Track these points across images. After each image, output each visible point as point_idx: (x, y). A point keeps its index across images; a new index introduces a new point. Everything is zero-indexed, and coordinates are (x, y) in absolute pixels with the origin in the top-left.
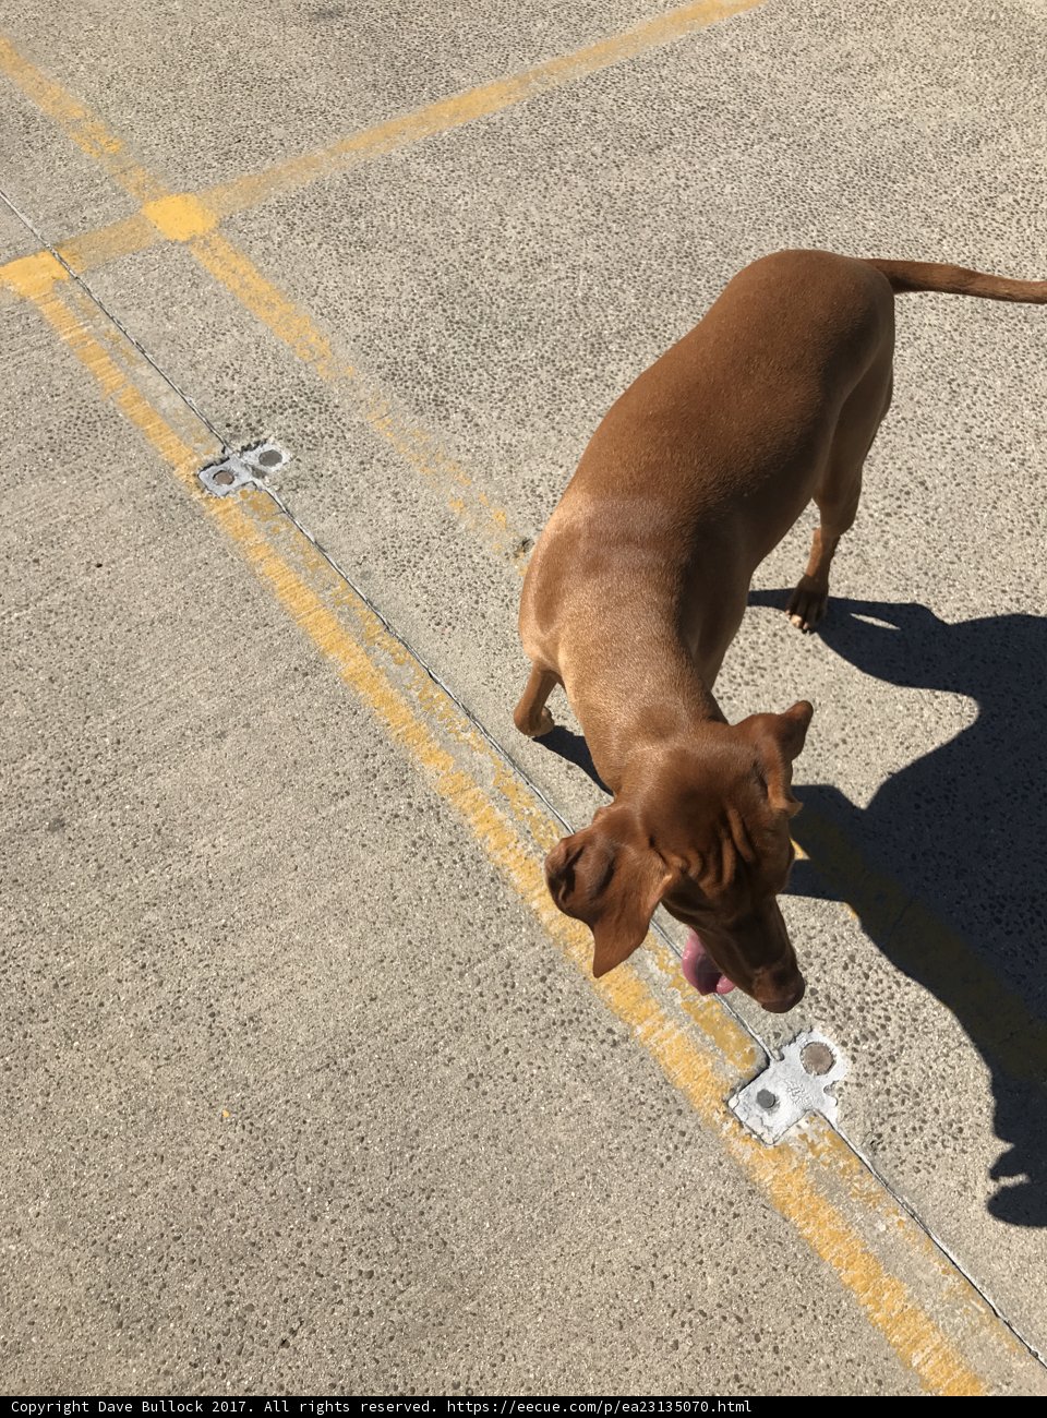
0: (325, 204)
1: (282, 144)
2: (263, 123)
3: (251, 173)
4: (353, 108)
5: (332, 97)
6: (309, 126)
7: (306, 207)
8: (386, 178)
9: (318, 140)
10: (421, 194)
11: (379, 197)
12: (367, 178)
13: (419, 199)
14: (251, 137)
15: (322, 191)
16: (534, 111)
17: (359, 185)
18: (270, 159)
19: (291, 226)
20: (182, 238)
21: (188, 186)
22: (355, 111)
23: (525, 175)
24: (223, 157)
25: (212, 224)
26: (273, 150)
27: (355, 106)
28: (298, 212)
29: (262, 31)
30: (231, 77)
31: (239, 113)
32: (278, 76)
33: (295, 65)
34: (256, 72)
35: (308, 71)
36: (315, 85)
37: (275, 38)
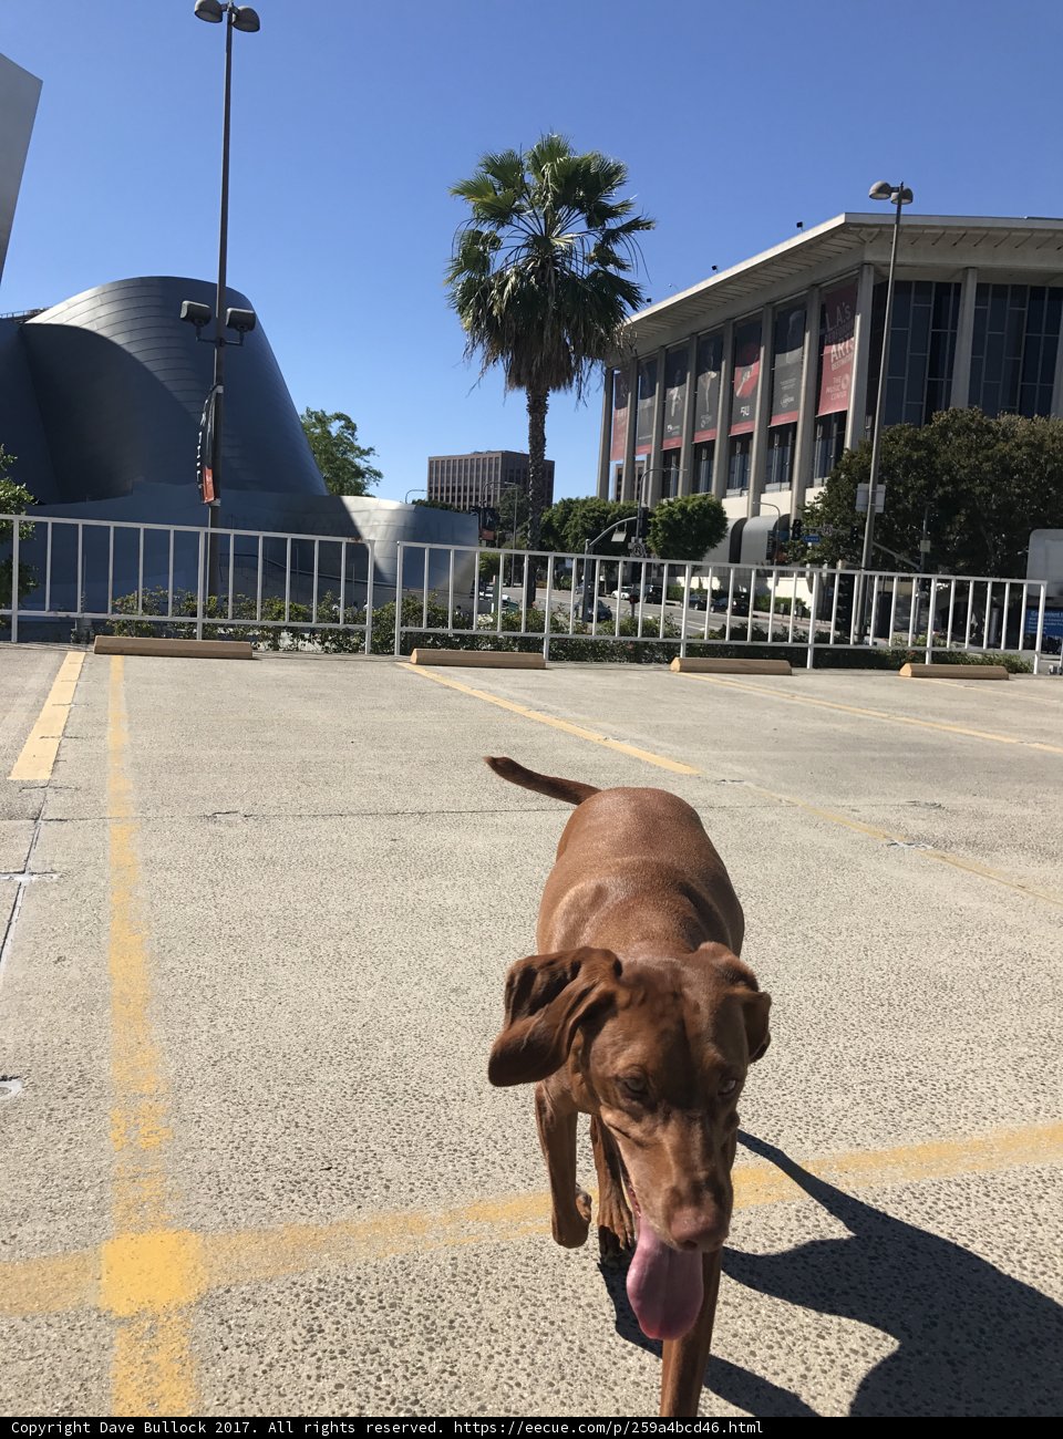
0: (393, 1305)
1: (387, 1187)
2: (379, 1150)
3: (313, 1221)
4: (520, 1157)
5: (498, 1135)
6: (441, 1170)
7: (360, 1302)
8: (519, 1282)
9: (443, 1193)
10: (566, 1326)
11: (492, 1314)
12: (488, 1273)
13: (558, 1336)
14: (350, 1167)
15: (401, 1280)
16: (806, 1222)
17: (469, 1282)
18: (356, 1205)
19: (314, 1332)
20: (123, 1310)
21: (206, 1221)
22: (521, 1161)
23: (767, 1336)
24: (289, 1187)
25: (190, 1296)
26: (368, 1192)
27: (525, 1155)
28: (342, 1308)
29: (452, 1038)
30: (376, 1083)
31: (355, 1131)
32: (439, 1093)
33: (469, 1085)
34: (413, 1084)
35: (483, 1095)
36: (482, 1115)
37: (463, 1049)
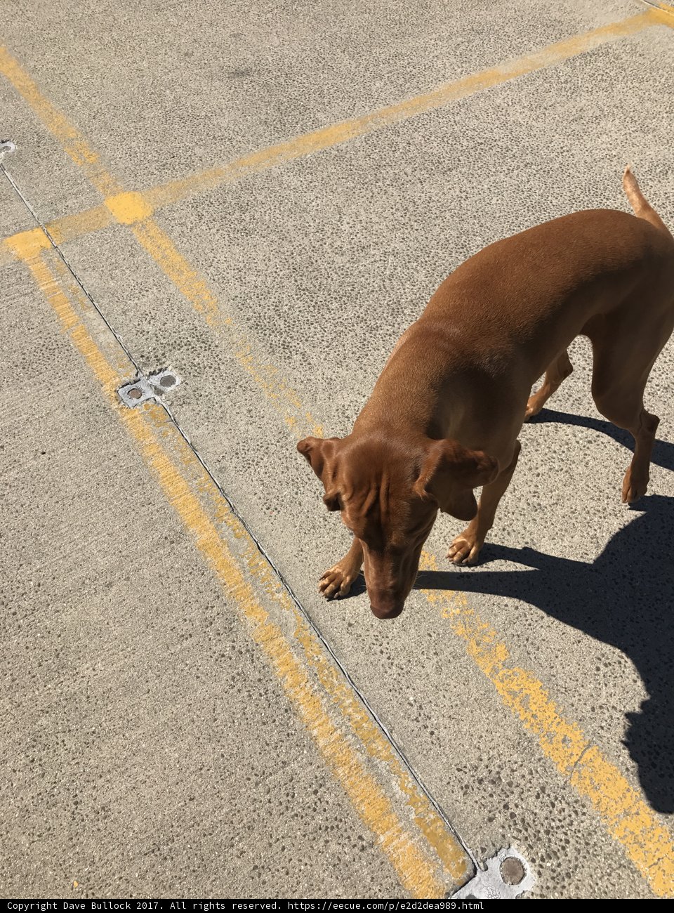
0: (224, 202)
1: (201, 160)
2: (190, 145)
3: (179, 179)
4: (250, 137)
5: (237, 129)
6: (220, 149)
7: (212, 204)
8: (266, 185)
9: (225, 158)
10: (288, 197)
11: (260, 198)
12: (254, 185)
13: (286, 201)
14: (182, 155)
15: (223, 194)
16: (369, 142)
17: (248, 189)
18: (192, 170)
19: (200, 216)
20: (128, 222)
21: (137, 187)
22: (251, 139)
23: (358, 186)
24: (162, 168)
25: (149, 214)
26: (194, 164)
27: (252, 136)
28: (206, 207)
29: (197, 84)
30: (173, 114)
31: (176, 138)
32: (203, 114)
33: (215, 107)
34: (190, 111)
35: (224, 111)
36: (227, 121)
37: (205, 88)
